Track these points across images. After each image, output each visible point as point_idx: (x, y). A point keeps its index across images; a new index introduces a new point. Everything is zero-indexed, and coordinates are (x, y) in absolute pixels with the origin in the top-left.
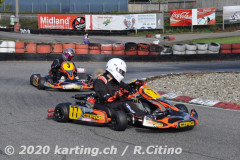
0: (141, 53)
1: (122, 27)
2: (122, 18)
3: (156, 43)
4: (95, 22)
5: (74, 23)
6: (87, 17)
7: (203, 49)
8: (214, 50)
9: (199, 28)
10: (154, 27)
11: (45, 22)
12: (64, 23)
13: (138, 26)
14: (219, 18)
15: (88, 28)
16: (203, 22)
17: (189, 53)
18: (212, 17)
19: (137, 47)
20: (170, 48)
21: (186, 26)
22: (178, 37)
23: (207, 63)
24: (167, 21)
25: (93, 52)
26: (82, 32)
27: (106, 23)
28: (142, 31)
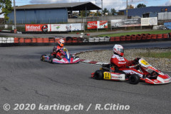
0: (74, 41)
1: (65, 30)
2: (65, 25)
3: (81, 37)
4: (52, 28)
5: (42, 28)
6: (49, 25)
7: (102, 39)
8: (107, 40)
9: (100, 30)
10: (80, 29)
11: (28, 28)
12: (38, 28)
13: (72, 29)
14: (109, 25)
15: (49, 30)
16: (102, 27)
17: (96, 41)
18: (106, 24)
19: (72, 39)
20: (87, 40)
21: (94, 29)
22: (91, 34)
23: (104, 46)
24: (86, 27)
25: (51, 42)
26: (46, 32)
27: (58, 28)
28: (74, 31)
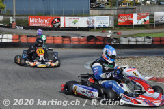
0: (98, 43)
1: (86, 25)
2: (85, 19)
3: (109, 36)
4: (67, 22)
6: (62, 18)
7: (141, 41)
8: (148, 41)
9: (138, 26)
10: (107, 25)
11: (33, 21)
12: (46, 22)
13: (96, 25)
14: (152, 20)
15: (62, 26)
16: (141, 22)
17: (131, 43)
18: (147, 19)
19: (96, 39)
20: (118, 40)
21: (129, 25)
22: (124, 32)
24: (116, 21)
25: (66, 42)
26: (58, 28)
27: (75, 23)
28: (99, 28)
